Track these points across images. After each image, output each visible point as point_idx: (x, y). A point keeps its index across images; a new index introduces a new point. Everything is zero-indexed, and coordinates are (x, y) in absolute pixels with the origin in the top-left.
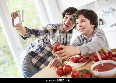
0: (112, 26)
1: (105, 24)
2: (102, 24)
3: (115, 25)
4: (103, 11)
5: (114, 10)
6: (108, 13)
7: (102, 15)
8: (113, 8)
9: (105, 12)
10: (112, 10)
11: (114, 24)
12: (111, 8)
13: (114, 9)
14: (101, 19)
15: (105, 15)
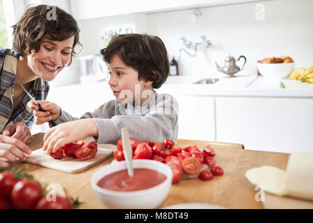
0: (199, 83)
1: (182, 74)
2: (175, 73)
3: (205, 82)
4: (184, 39)
5: (210, 44)
6: (196, 50)
7: (180, 51)
8: (208, 38)
9: (189, 46)
10: (206, 44)
11: (202, 80)
12: (203, 38)
13: (211, 42)
14: (176, 59)
15: (187, 53)
